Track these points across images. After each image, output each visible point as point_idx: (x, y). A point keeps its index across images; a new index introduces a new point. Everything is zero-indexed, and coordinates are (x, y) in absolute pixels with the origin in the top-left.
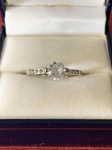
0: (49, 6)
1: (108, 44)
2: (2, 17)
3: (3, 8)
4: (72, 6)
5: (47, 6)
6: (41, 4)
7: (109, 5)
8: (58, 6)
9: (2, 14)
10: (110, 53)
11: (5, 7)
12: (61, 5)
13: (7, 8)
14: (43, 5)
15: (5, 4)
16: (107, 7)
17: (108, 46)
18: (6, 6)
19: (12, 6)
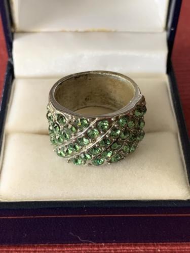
0: (80, 32)
1: (171, 88)
2: (8, 49)
3: (10, 35)
4: (115, 32)
5: (77, 32)
6: (67, 30)
7: (172, 29)
8: (94, 31)
9: (9, 45)
10: (175, 103)
11: (13, 34)
12: (99, 31)
13: (15, 35)
14: (71, 31)
15: (13, 30)
16: (169, 33)
17: (172, 92)
18: (14, 32)
19: (23, 32)
